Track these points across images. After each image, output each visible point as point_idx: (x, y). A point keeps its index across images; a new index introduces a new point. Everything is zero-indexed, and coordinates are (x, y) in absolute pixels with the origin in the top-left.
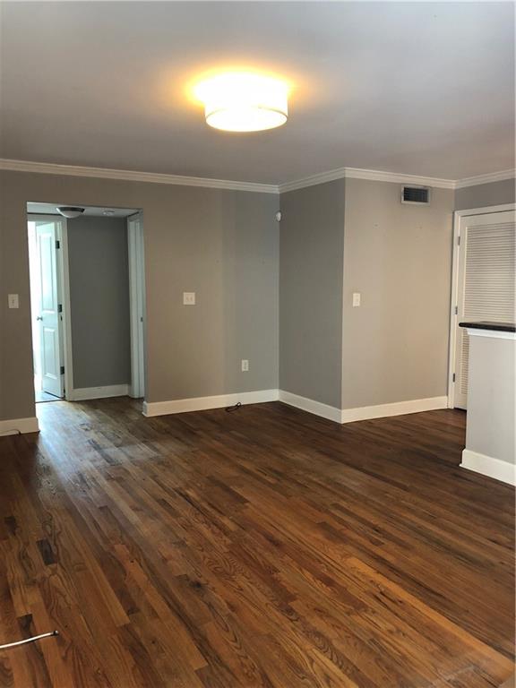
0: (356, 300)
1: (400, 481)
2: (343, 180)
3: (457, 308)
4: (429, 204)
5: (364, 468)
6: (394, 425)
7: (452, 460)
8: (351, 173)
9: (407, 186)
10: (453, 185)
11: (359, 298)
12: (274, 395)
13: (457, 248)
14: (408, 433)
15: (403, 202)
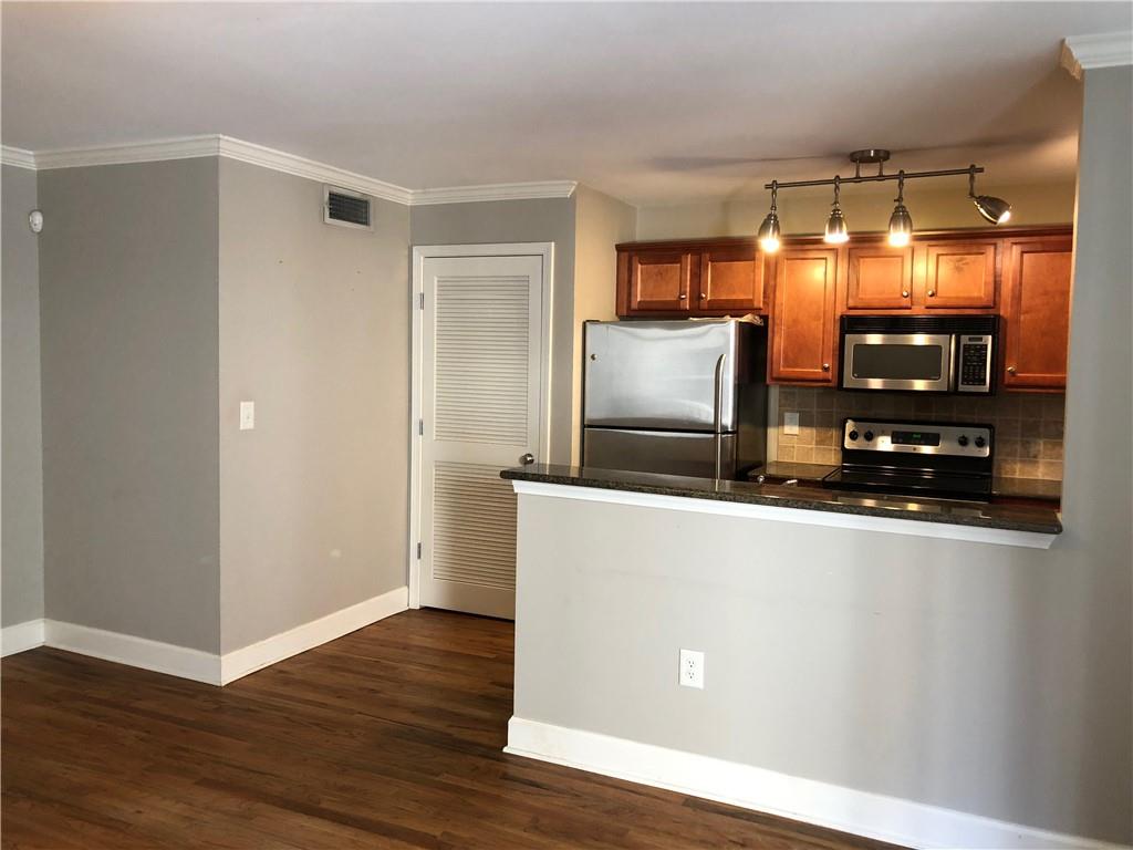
0: (247, 414)
1: (415, 825)
2: (215, 160)
3: (421, 423)
4: (372, 228)
5: (324, 805)
6: (333, 668)
7: (484, 738)
8: (232, 148)
9: (335, 190)
10: (408, 198)
11: (252, 411)
12: (35, 634)
13: (418, 314)
14: (371, 685)
15: (328, 220)
